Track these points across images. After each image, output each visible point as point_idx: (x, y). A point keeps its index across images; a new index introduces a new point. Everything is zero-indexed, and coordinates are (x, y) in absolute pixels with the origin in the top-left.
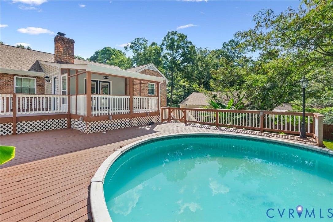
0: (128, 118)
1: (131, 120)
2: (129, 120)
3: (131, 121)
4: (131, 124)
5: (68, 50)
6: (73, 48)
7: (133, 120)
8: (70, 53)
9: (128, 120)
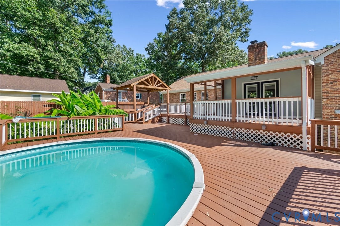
0: (228, 127)
1: (232, 129)
2: (230, 129)
3: (232, 131)
4: (232, 135)
5: (259, 55)
6: (264, 51)
7: (235, 130)
8: (261, 57)
9: (228, 129)
